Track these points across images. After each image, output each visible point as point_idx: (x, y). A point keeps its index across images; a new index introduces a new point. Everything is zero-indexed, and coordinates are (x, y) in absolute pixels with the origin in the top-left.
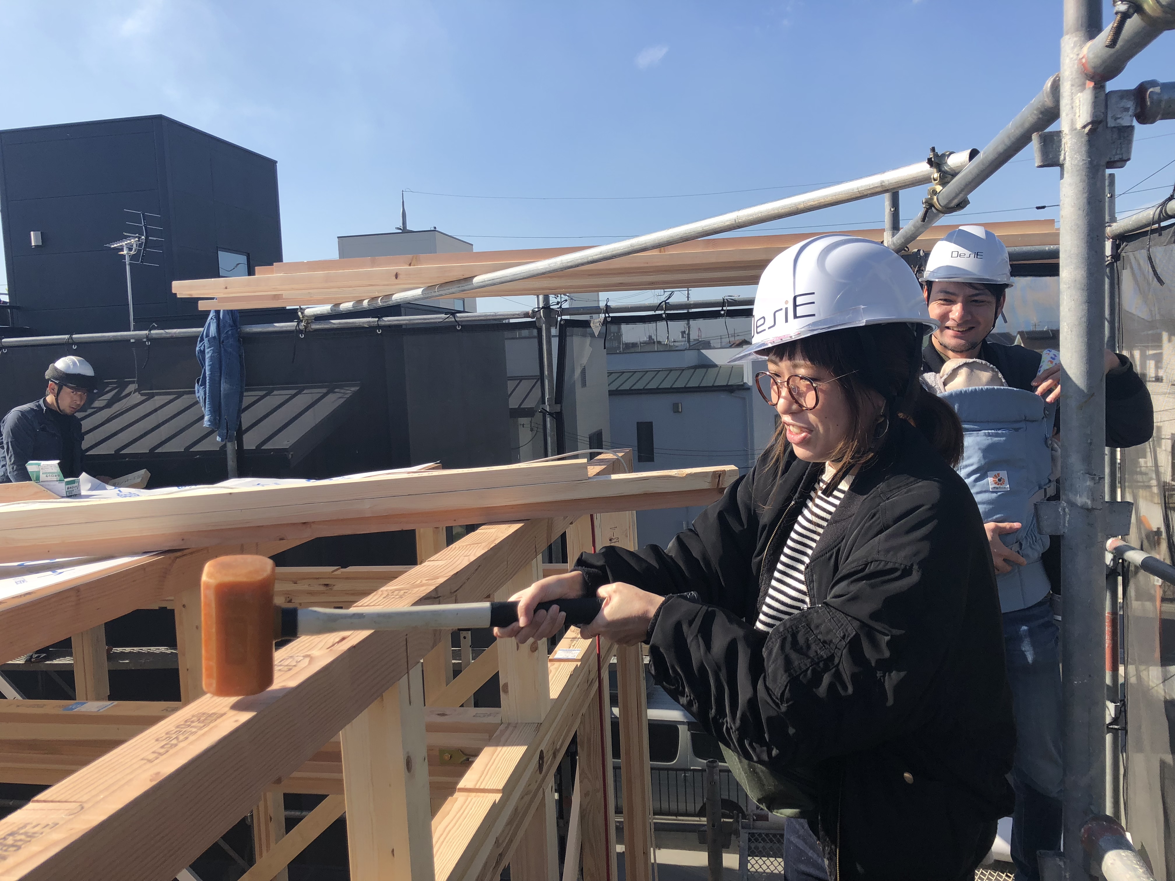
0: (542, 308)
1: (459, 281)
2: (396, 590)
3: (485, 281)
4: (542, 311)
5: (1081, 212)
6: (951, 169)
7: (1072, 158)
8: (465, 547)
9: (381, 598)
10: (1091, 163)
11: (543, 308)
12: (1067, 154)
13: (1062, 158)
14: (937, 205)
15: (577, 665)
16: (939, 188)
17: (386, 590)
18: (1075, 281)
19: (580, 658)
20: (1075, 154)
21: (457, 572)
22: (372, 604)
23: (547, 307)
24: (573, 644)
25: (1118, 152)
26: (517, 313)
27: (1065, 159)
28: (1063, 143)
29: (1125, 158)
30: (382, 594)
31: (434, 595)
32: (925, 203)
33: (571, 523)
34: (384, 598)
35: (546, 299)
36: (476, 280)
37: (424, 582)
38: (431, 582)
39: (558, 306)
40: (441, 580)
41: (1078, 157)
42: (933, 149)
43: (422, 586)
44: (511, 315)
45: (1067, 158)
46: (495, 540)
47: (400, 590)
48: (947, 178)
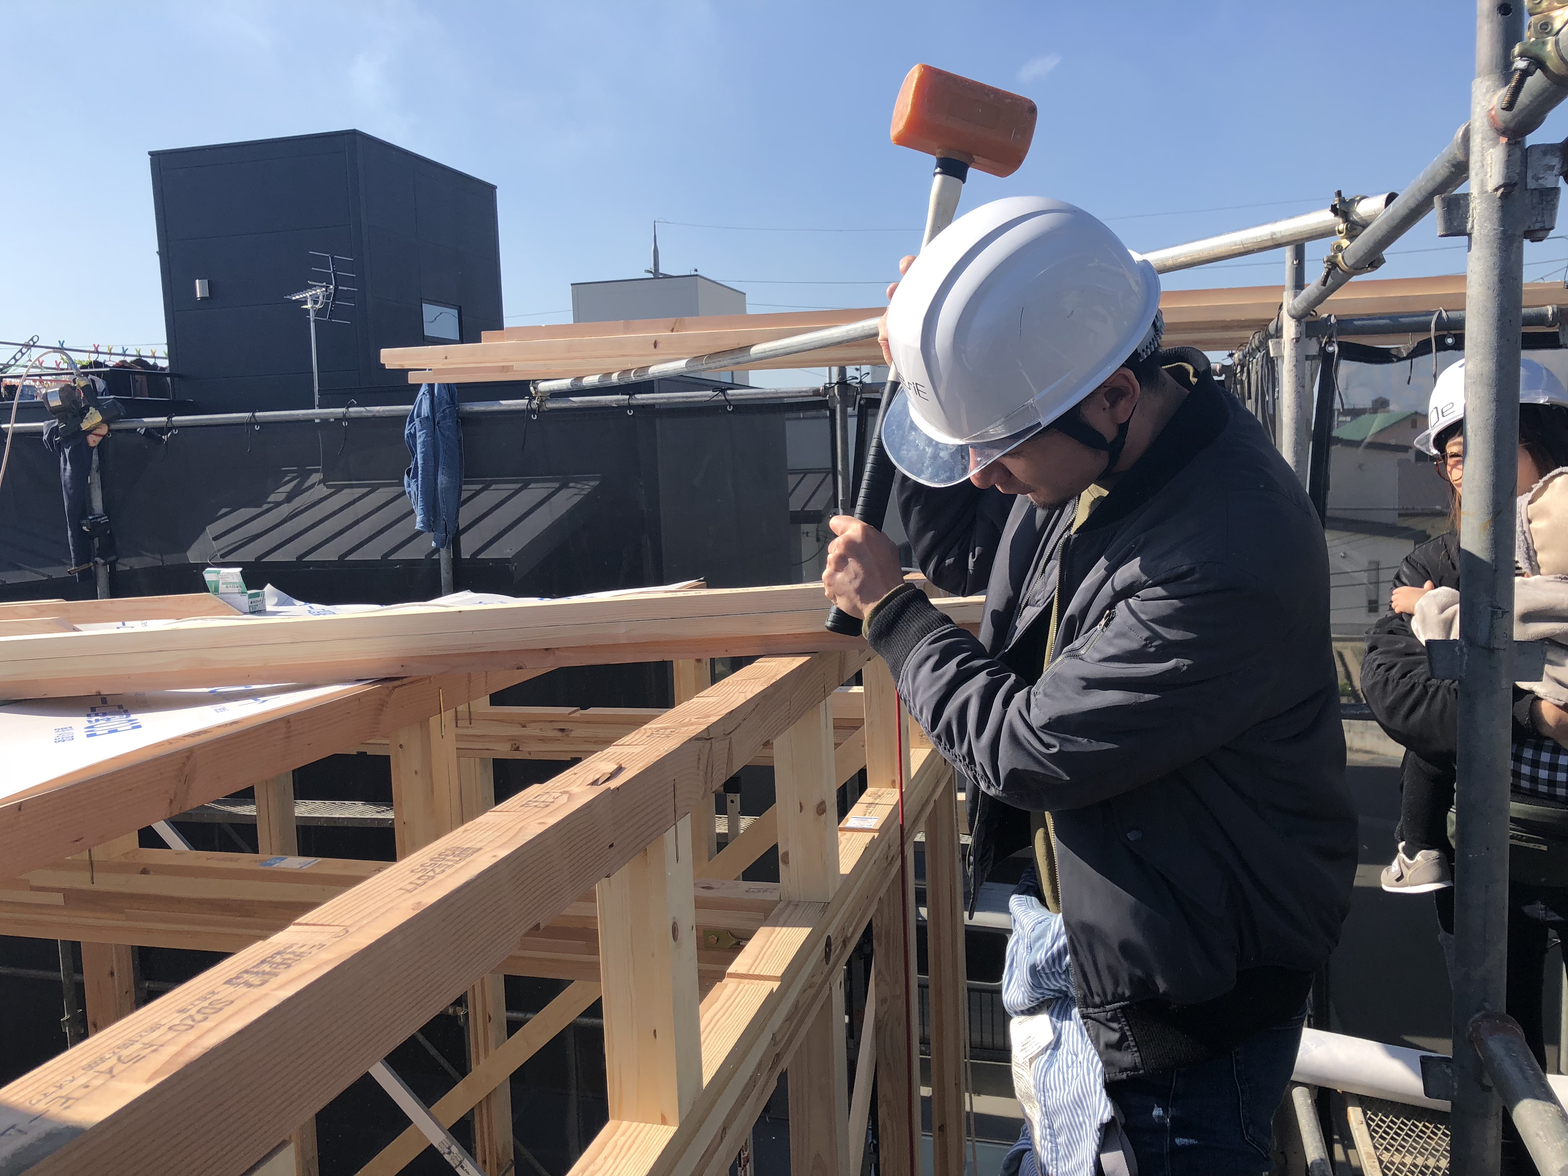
0: (836, 384)
1: (732, 351)
2: (661, 728)
3: (765, 352)
4: (836, 387)
5: (1490, 292)
6: (1361, 218)
7: (1481, 227)
8: (740, 682)
9: (644, 737)
10: (1504, 232)
11: (838, 383)
12: (1475, 221)
13: (1469, 226)
14: (1342, 265)
15: (874, 837)
16: (1345, 243)
17: (650, 729)
18: (1482, 374)
19: (878, 827)
20: (1485, 222)
21: (732, 711)
22: (634, 743)
23: (843, 383)
24: (869, 811)
25: (1539, 219)
26: (804, 389)
27: (1473, 227)
28: (1471, 208)
29: (1547, 226)
30: (645, 733)
31: (705, 736)
32: (1327, 262)
33: (869, 660)
34: (649, 736)
35: (842, 371)
36: (754, 350)
37: (693, 720)
38: (701, 720)
39: (858, 381)
40: (714, 719)
41: (1488, 225)
42: (1339, 194)
43: (692, 724)
44: (797, 392)
45: (1476, 227)
46: (776, 675)
47: (666, 728)
48: (1355, 229)
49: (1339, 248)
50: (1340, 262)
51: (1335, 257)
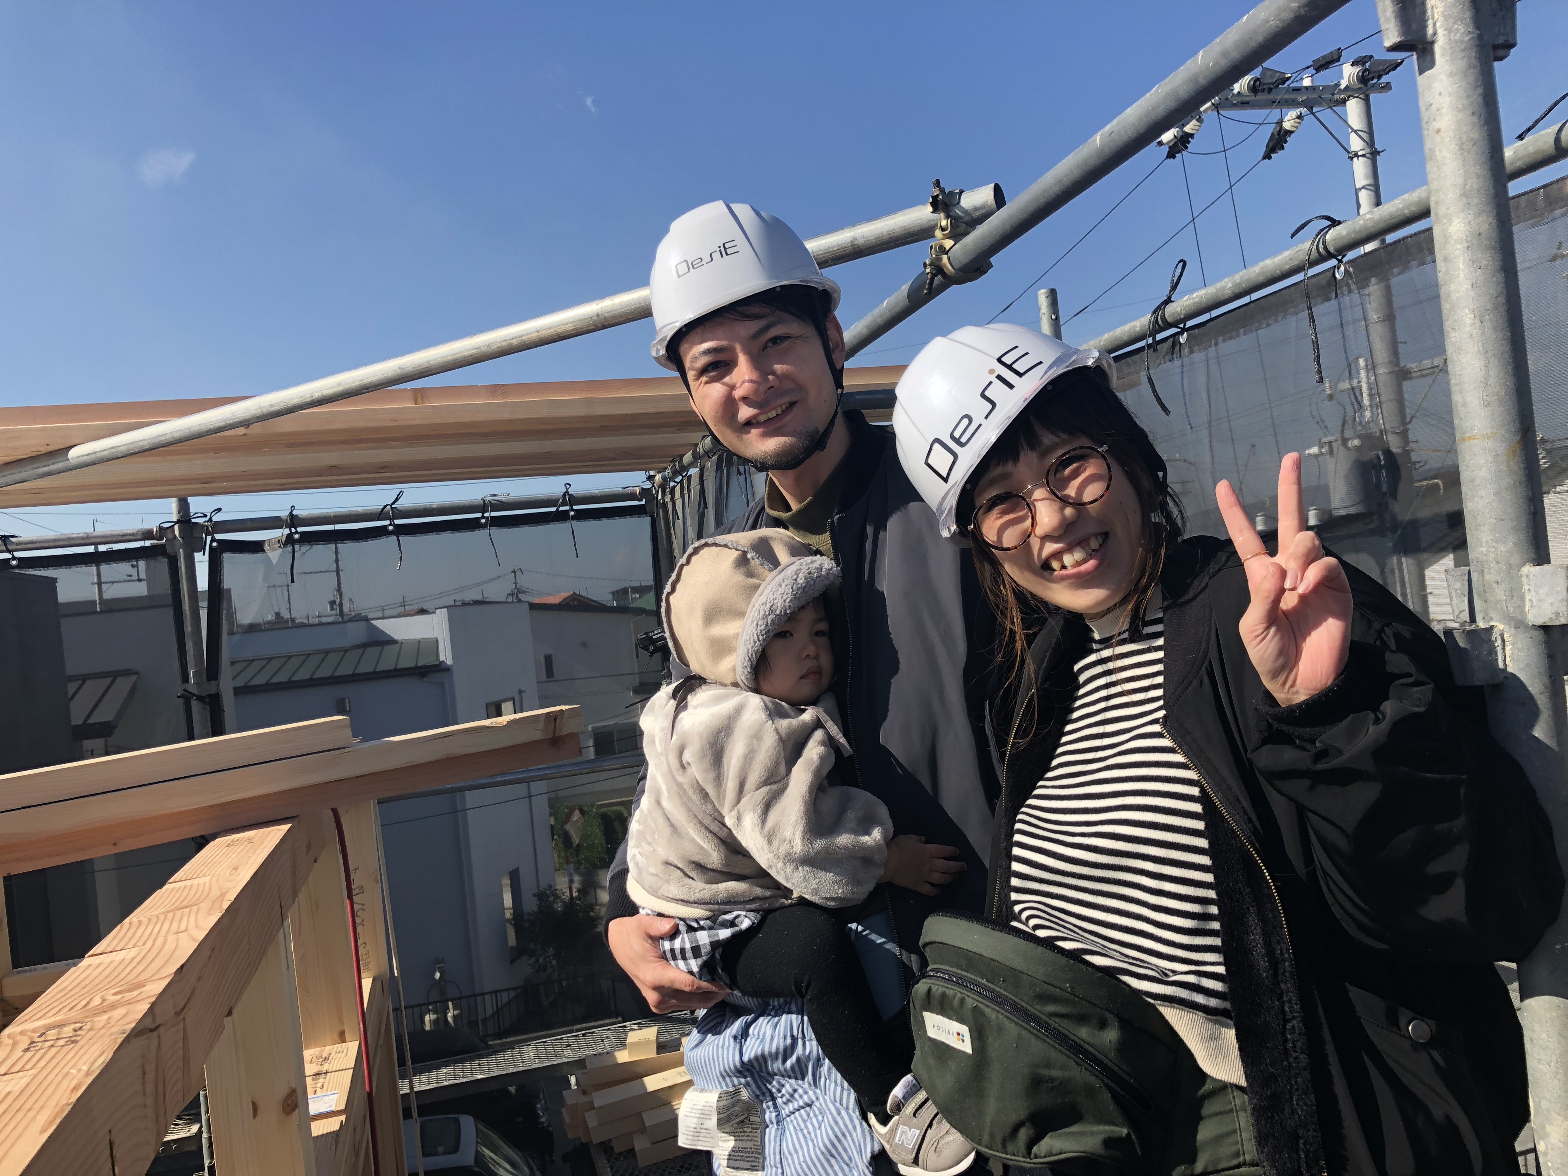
0: (176, 523)
1: (35, 459)
2: (49, 1028)
3: (95, 453)
4: (176, 527)
5: (1475, 119)
6: (965, 212)
7: (1449, 30)
8: (162, 917)
9: (18, 1053)
11: (178, 522)
14: (949, 268)
16: (948, 243)
17: (22, 1033)
19: (342, 1106)
20: (1454, 23)
21: (182, 966)
22: (16, 1069)
23: (185, 520)
24: (320, 1085)
25: (1502, 30)
26: (130, 532)
28: (1429, 6)
29: (1511, 42)
30: (15, 1044)
31: (149, 1024)
32: (930, 265)
34: (27, 1050)
35: (184, 506)
36: (73, 453)
37: (111, 999)
38: (128, 996)
39: (207, 519)
40: (156, 988)
41: (1460, 28)
42: (937, 184)
43: (114, 1006)
45: (1441, 32)
46: (223, 895)
47: (59, 1026)
48: (959, 227)
49: (943, 250)
50: (945, 265)
51: (939, 259)
